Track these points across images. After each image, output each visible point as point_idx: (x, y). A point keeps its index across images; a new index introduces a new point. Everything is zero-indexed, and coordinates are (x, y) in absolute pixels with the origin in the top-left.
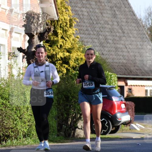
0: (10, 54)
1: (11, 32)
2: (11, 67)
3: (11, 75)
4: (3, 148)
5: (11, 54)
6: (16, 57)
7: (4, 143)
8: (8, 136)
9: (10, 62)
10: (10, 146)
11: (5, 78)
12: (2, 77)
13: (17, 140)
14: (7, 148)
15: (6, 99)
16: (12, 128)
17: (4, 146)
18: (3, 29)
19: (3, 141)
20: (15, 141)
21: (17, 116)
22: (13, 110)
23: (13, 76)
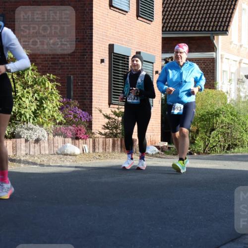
0: (238, 80)
1: (240, 63)
2: (239, 90)
3: (239, 97)
4: (232, 154)
5: (240, 80)
6: (244, 82)
7: (232, 150)
8: (236, 145)
9: (238, 86)
10: (237, 153)
11: (234, 99)
12: (232, 98)
13: (243, 148)
14: (235, 154)
15: (234, 115)
16: (239, 139)
17: (233, 153)
18: (234, 61)
19: (232, 148)
20: (241, 149)
21: (243, 129)
22: (240, 124)
23: (241, 97)
